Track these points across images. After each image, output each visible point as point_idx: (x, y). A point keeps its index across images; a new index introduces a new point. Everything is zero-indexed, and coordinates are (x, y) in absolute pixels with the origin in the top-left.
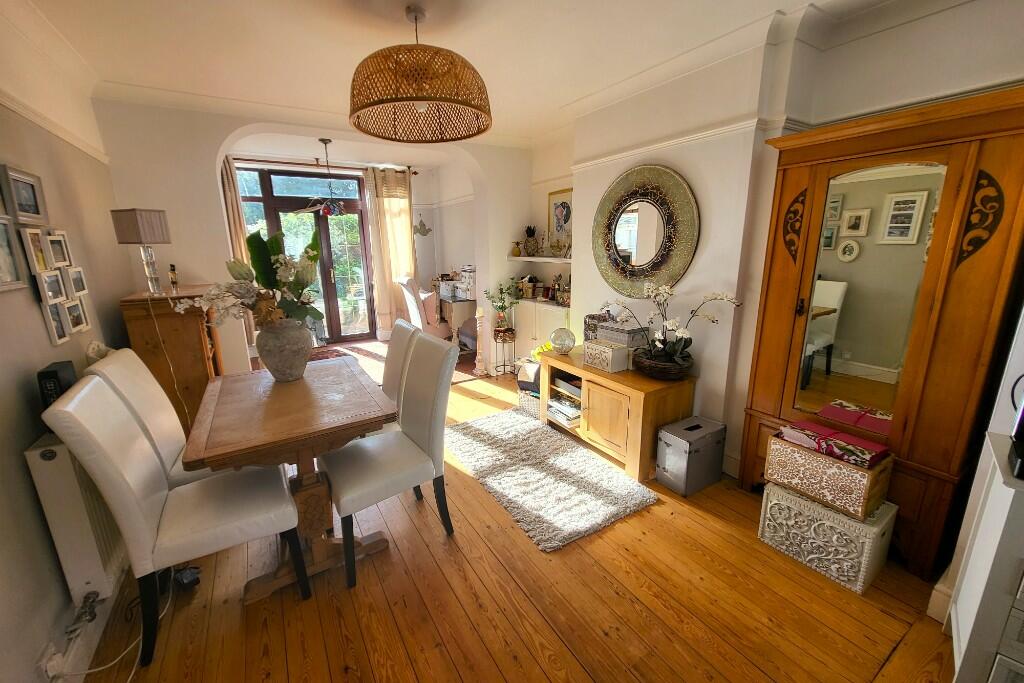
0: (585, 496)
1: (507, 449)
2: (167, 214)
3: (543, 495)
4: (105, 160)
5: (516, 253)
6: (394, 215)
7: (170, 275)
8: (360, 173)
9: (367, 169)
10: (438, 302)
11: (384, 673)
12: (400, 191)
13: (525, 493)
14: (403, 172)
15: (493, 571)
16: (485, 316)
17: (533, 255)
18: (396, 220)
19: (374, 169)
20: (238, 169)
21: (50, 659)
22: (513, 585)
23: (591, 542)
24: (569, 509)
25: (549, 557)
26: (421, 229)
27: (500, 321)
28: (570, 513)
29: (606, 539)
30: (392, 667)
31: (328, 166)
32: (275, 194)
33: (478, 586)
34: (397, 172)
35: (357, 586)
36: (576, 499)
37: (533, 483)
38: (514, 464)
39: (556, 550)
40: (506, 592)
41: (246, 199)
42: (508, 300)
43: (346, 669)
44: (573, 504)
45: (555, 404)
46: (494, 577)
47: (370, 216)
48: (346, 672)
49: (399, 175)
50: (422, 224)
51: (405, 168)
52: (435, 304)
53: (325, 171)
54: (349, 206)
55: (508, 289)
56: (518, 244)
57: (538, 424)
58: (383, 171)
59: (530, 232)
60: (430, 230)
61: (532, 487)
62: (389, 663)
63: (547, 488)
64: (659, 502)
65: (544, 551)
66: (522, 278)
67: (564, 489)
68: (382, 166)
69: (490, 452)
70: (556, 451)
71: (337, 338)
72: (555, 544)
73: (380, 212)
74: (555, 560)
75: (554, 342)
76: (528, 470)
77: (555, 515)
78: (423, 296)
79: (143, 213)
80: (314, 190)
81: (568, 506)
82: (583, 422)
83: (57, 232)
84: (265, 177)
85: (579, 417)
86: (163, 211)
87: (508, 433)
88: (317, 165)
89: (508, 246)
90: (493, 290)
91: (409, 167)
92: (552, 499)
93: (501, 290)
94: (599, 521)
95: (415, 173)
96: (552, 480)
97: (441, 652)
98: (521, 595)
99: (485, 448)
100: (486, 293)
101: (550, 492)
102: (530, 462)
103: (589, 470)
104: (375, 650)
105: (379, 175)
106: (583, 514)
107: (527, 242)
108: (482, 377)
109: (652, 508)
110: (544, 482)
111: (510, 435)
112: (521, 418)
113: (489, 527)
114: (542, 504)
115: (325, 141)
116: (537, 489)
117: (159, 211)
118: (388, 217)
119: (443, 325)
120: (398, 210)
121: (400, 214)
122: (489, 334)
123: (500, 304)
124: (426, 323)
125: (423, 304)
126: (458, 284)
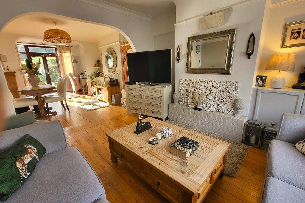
5: (95, 66)
6: (66, 58)
7: (7, 68)
8: (55, 46)
9: (57, 46)
10: (78, 79)
12: (68, 51)
13: (86, 107)
14: (68, 46)
16: (89, 81)
17: (99, 66)
19: (59, 45)
20: (18, 45)
26: (75, 61)
27: (92, 82)
31: (44, 45)
32: (30, 52)
34: (66, 46)
41: (21, 53)
42: (94, 77)
45: (98, 95)
47: (59, 58)
49: (67, 47)
50: (75, 60)
52: (78, 80)
53: (44, 46)
54: (53, 55)
55: (94, 74)
56: (95, 64)
58: (62, 46)
59: (98, 61)
60: (78, 62)
64: (110, 106)
66: (97, 72)
70: (97, 103)
73: (62, 57)
78: (74, 78)
80: (42, 51)
84: (26, 47)
88: (42, 44)
89: (93, 65)
90: (90, 75)
91: (70, 45)
93: (92, 75)
95: (72, 47)
105: (61, 47)
107: (98, 63)
108: (89, 95)
109: (108, 107)
118: (64, 58)
119: (80, 85)
120: (67, 56)
121: (68, 57)
122: (90, 85)
123: (91, 78)
124: (76, 84)
125: (74, 80)
126: (84, 75)
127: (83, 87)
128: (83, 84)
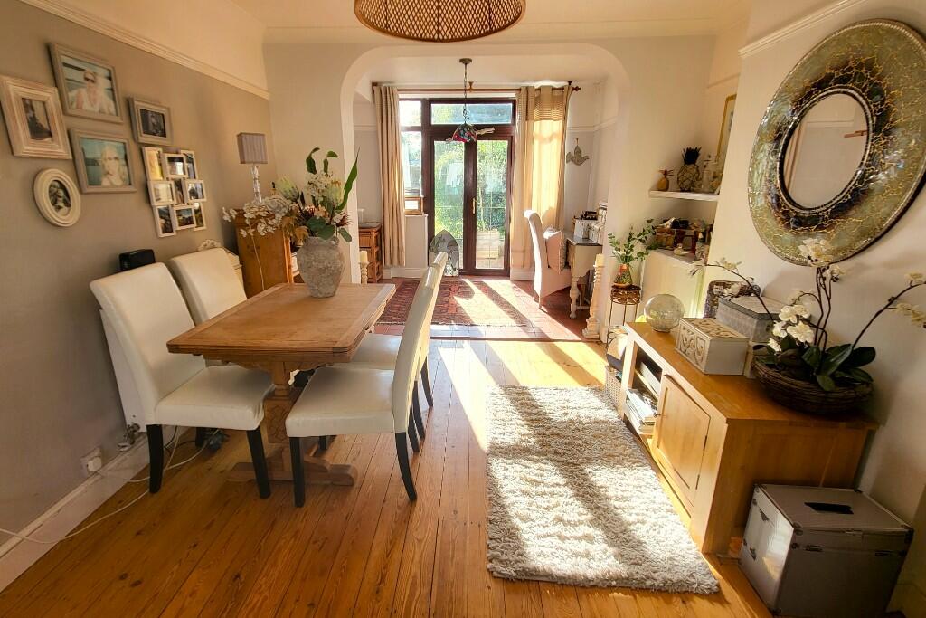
0: (597, 533)
1: (548, 433)
2: (266, 137)
3: (545, 505)
4: (266, 96)
5: (663, 186)
6: (542, 140)
8: (512, 95)
9: (520, 90)
10: (564, 244)
11: (255, 600)
12: (555, 112)
13: (525, 493)
14: (562, 89)
15: (420, 562)
16: (605, 266)
17: (689, 191)
18: (546, 147)
19: (528, 88)
21: (92, 459)
22: (426, 590)
23: (559, 596)
24: (562, 538)
25: (491, 582)
26: (576, 157)
27: (622, 274)
28: (561, 544)
29: (584, 604)
30: (266, 598)
31: (481, 90)
32: (433, 122)
33: (393, 568)
34: (554, 89)
35: (303, 509)
36: (584, 530)
37: (545, 485)
38: (538, 453)
39: (506, 580)
40: (412, 594)
41: (406, 129)
42: (638, 248)
43: (238, 576)
44: (575, 534)
45: (634, 397)
46: (415, 569)
47: (517, 142)
48: (235, 580)
49: (557, 93)
50: (578, 151)
51: (564, 84)
52: (561, 244)
53: (479, 95)
54: (500, 132)
56: (666, 173)
57: (613, 416)
58: (539, 89)
59: (691, 156)
60: (586, 158)
61: (541, 489)
62: (266, 593)
63: (554, 500)
64: (716, 596)
65: (491, 572)
66: (665, 221)
67: (575, 510)
68: (537, 85)
69: (525, 430)
70: (609, 459)
71: (470, 270)
72: (509, 571)
73: (528, 137)
74: (497, 590)
75: (648, 313)
76: (550, 467)
77: (539, 537)
78: (547, 235)
79: (248, 136)
81: (564, 534)
82: (655, 433)
83: (182, 151)
84: (426, 108)
85: (652, 424)
86: (263, 135)
87: (565, 414)
88: (470, 90)
89: (653, 176)
90: (620, 234)
91: (570, 82)
92: (551, 515)
93: (630, 239)
94: (591, 574)
95: (577, 89)
96: (570, 492)
97: (308, 613)
98: (425, 608)
99: (523, 423)
100: (611, 236)
101: (557, 505)
102: (562, 459)
103: (635, 502)
104: (267, 575)
105: (533, 95)
106: (577, 554)
107: (682, 170)
108: (589, 341)
109: (697, 599)
110: (557, 489)
111: (566, 418)
112: (596, 402)
113: (456, 512)
114: (533, 516)
115: (466, 61)
116: (543, 494)
117: (260, 135)
118: (536, 143)
119: (566, 270)
120: (550, 134)
121: (550, 139)
122: (608, 290)
123: (622, 253)
124: (547, 266)
125: (545, 245)
126: (593, 224)
127: (575, 285)
128: (578, 271)
